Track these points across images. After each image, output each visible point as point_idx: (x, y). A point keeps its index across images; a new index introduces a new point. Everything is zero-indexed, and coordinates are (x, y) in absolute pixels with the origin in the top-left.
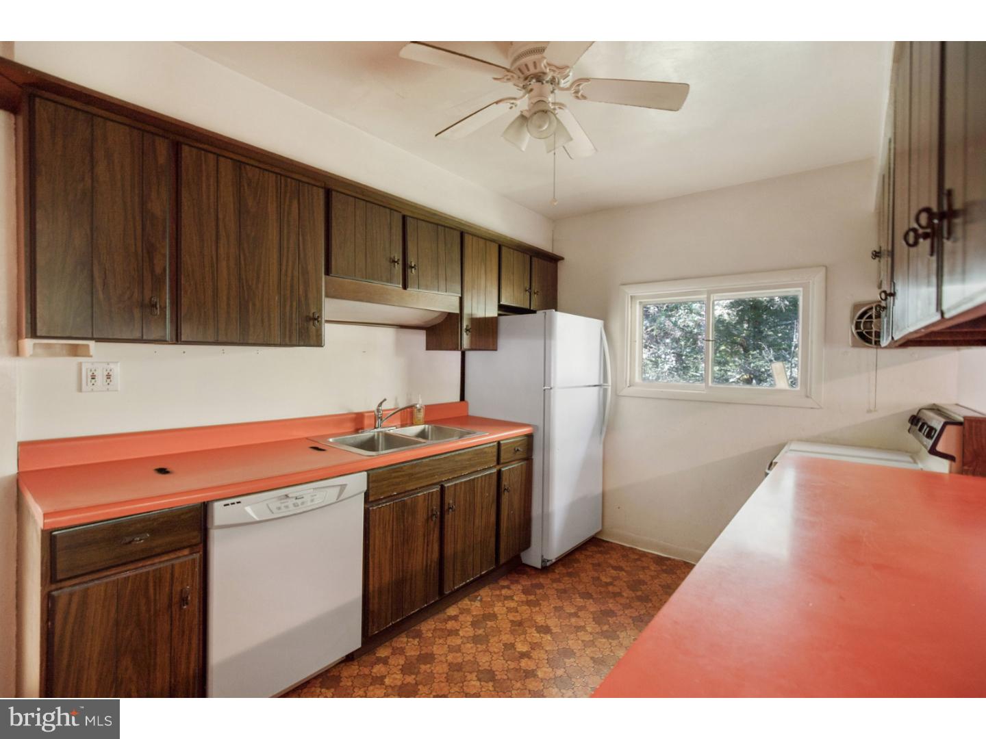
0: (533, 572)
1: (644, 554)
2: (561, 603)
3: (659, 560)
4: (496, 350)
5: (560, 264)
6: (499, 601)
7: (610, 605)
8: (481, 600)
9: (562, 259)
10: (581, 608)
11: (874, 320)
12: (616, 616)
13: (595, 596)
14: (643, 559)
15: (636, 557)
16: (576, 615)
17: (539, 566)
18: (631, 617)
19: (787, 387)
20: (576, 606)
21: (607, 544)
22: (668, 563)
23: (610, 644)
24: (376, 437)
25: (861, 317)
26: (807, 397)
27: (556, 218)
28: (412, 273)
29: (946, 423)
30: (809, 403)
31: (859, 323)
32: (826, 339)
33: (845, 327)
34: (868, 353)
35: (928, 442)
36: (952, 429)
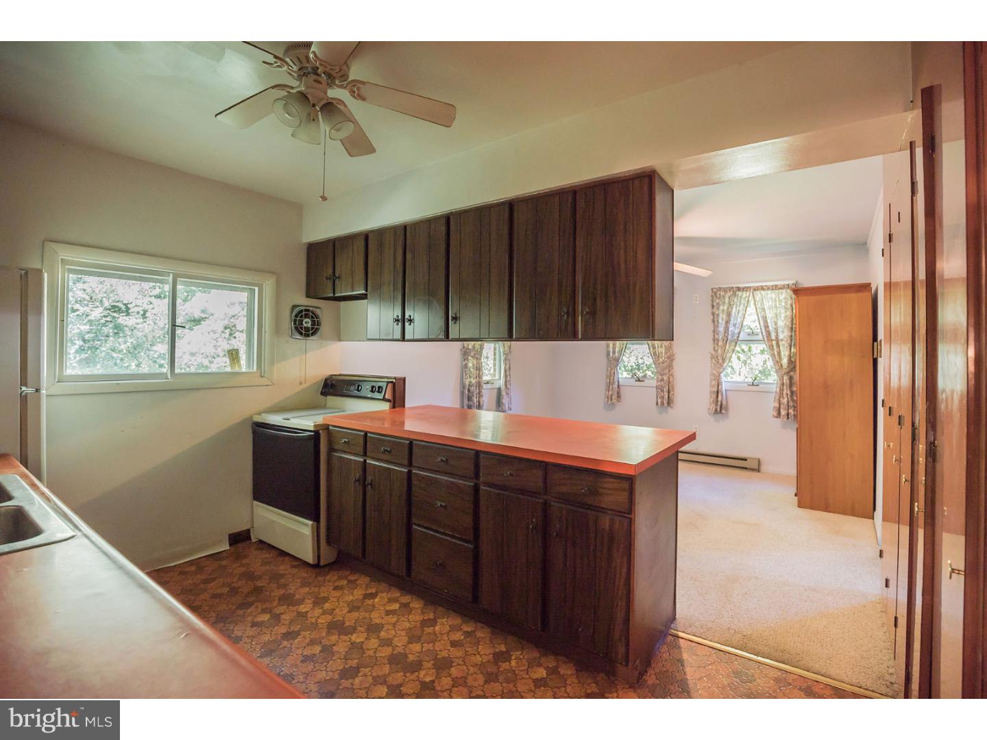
11: (304, 319)
25: (297, 315)
26: (261, 377)
29: (388, 383)
30: (264, 381)
31: (295, 321)
32: (277, 331)
33: (287, 323)
34: (300, 342)
35: (377, 395)
36: (390, 385)
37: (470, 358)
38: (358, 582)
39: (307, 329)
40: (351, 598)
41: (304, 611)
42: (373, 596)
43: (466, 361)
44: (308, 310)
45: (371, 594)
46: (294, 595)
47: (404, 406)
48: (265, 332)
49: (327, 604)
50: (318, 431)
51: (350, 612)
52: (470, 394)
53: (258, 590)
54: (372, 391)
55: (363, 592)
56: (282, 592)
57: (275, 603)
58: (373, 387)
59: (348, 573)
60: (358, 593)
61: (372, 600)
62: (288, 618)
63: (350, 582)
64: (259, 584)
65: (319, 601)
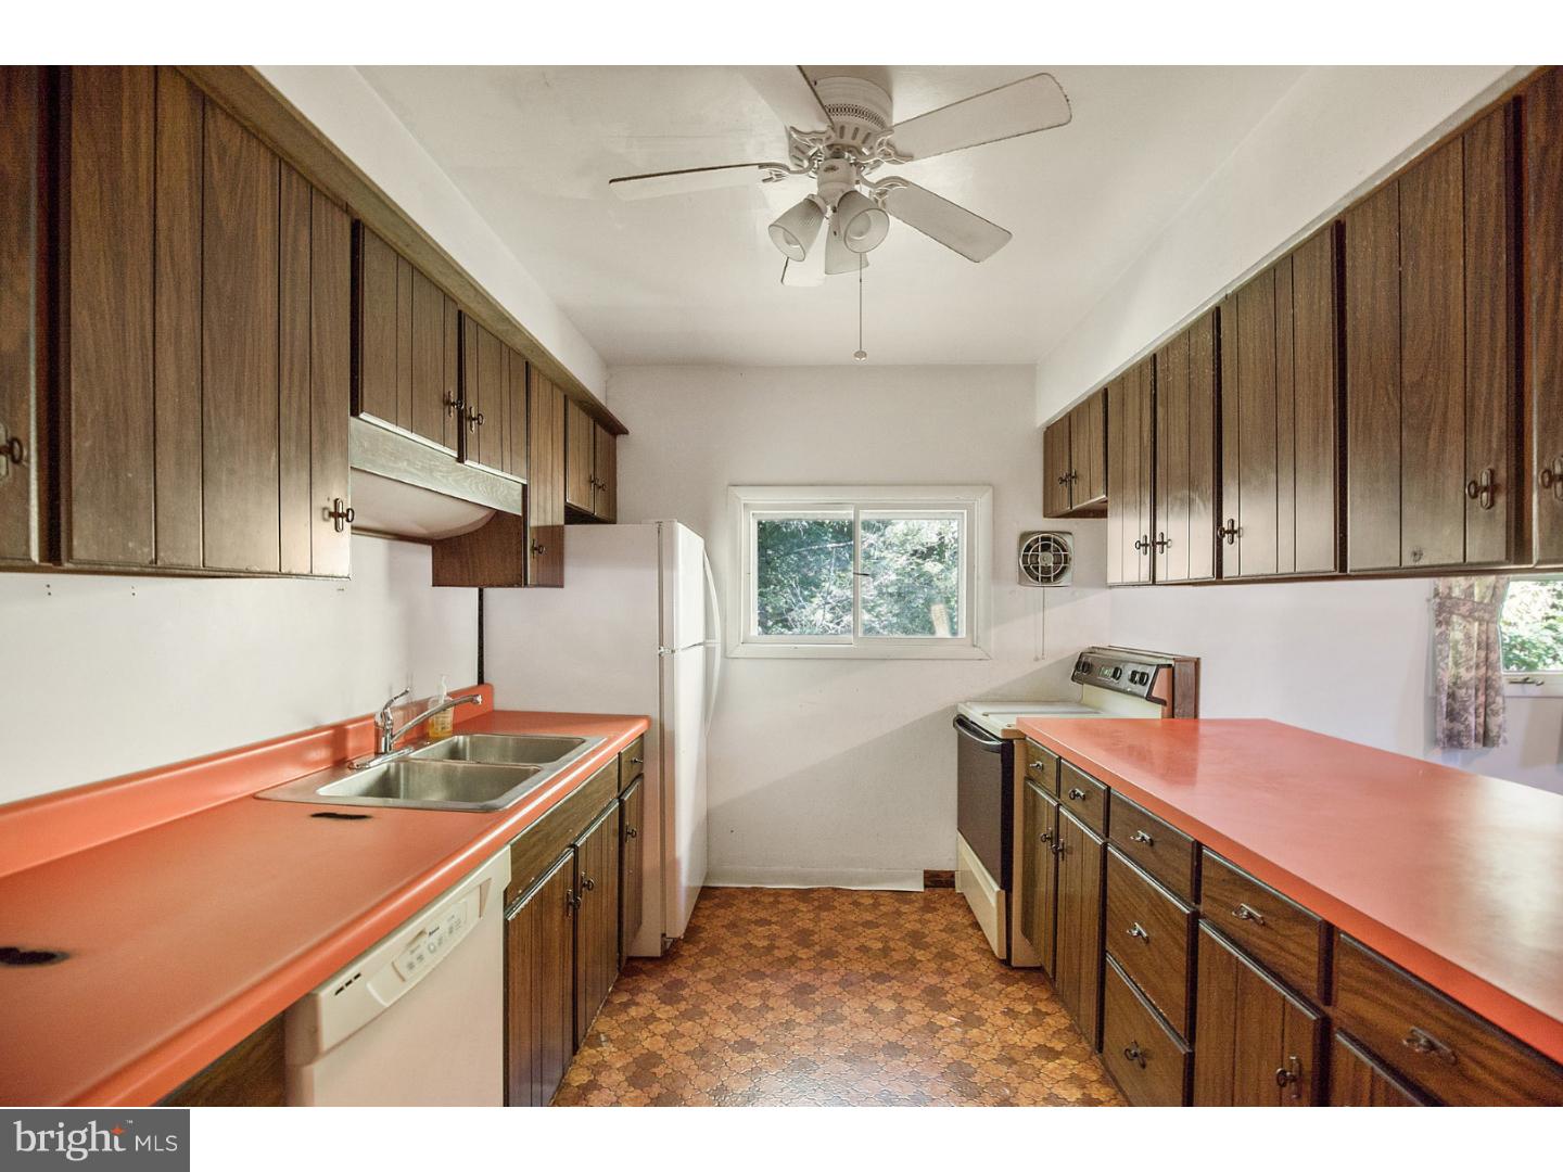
0: (650, 966)
1: (777, 893)
2: (730, 999)
3: (803, 895)
4: (562, 586)
5: (620, 439)
6: (640, 1029)
7: (798, 977)
8: (609, 1039)
9: (625, 432)
10: (765, 995)
11: (1040, 554)
12: (817, 989)
13: (768, 972)
14: (781, 899)
15: (772, 899)
16: (766, 1007)
17: (658, 953)
18: (835, 983)
19: (949, 636)
20: (756, 995)
21: (718, 892)
22: (815, 895)
23: (843, 1028)
24: (392, 771)
25: (1029, 548)
26: (974, 646)
27: (612, 363)
28: (472, 430)
29: (1159, 666)
30: (977, 653)
31: (1025, 556)
32: (995, 574)
33: (1012, 561)
34: (1035, 591)
35: (1138, 688)
36: (1163, 672)
37: (1455, 618)
38: (1048, 1020)
39: (1046, 570)
40: (1017, 1039)
41: (938, 1023)
42: (1052, 1055)
43: (1444, 627)
44: (1048, 539)
45: (1051, 1050)
46: (945, 994)
47: (1196, 716)
48: (978, 578)
49: (975, 1031)
50: (1011, 741)
51: (998, 1061)
52: (1457, 706)
53: (912, 963)
54: (1132, 680)
55: (1042, 1041)
56: (934, 980)
57: (916, 993)
58: (1134, 673)
59: (1045, 996)
60: (1035, 1037)
61: (1044, 1062)
62: (913, 1022)
63: (1037, 1012)
64: (919, 955)
65: (969, 1020)
